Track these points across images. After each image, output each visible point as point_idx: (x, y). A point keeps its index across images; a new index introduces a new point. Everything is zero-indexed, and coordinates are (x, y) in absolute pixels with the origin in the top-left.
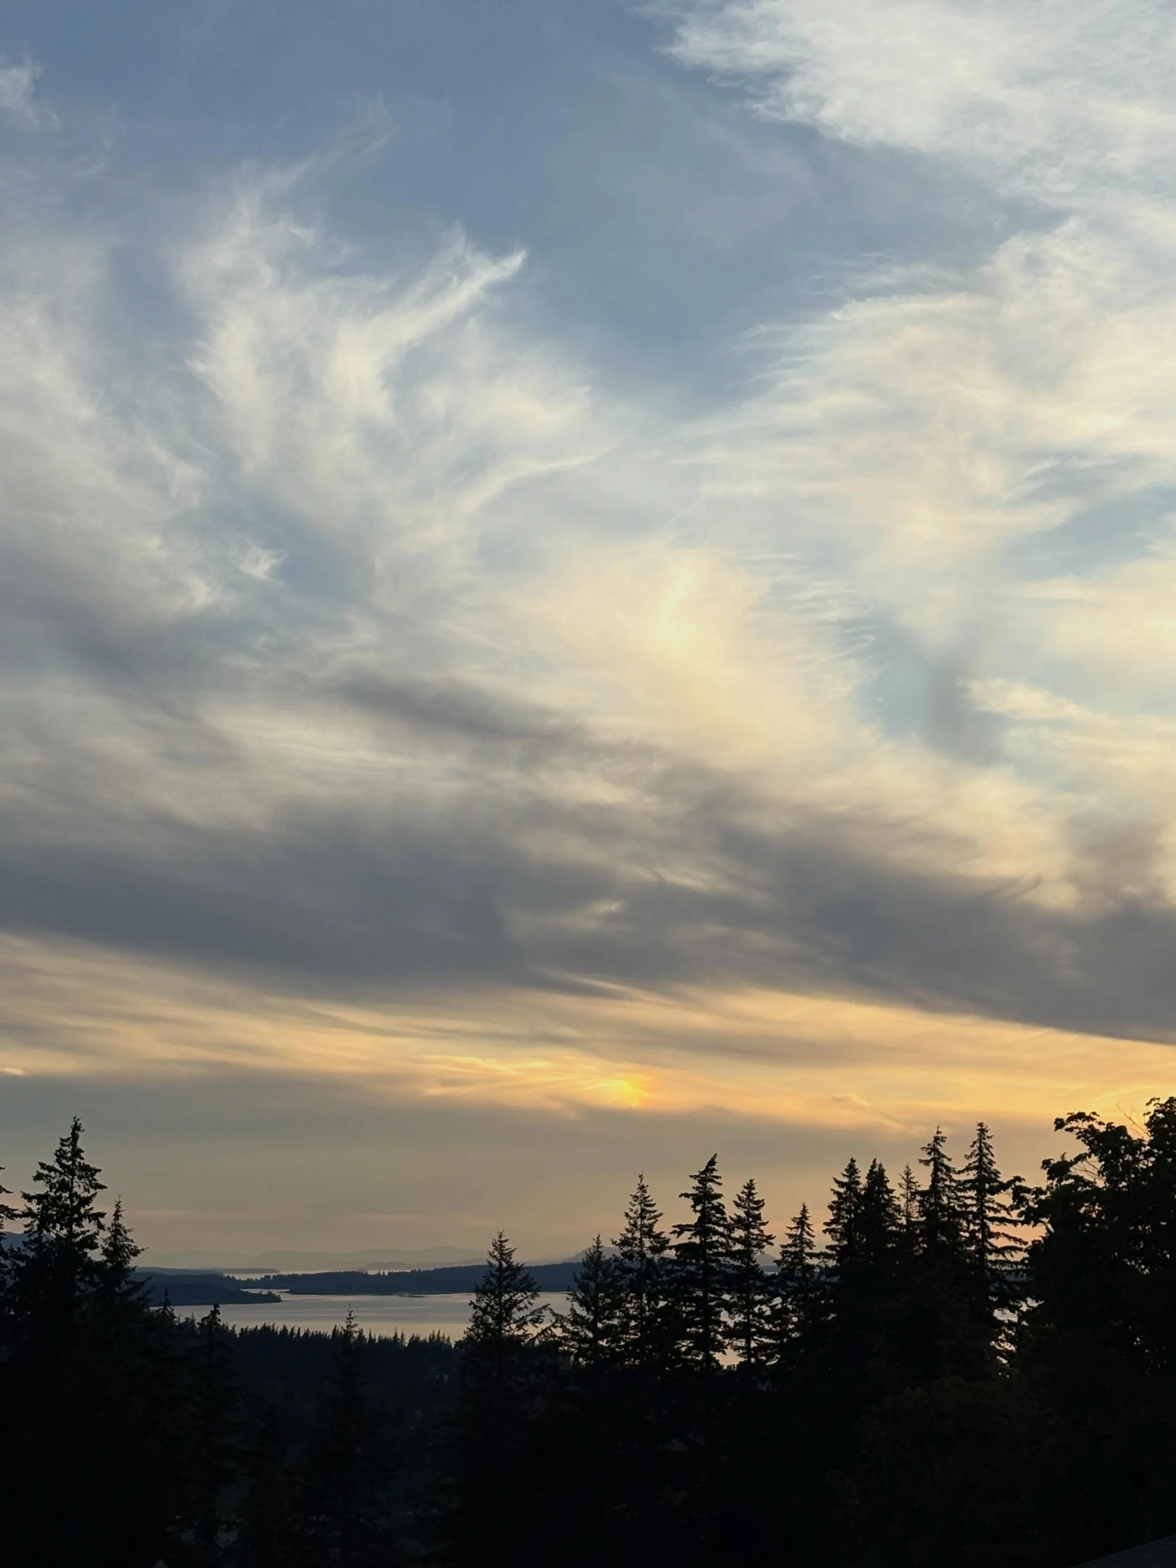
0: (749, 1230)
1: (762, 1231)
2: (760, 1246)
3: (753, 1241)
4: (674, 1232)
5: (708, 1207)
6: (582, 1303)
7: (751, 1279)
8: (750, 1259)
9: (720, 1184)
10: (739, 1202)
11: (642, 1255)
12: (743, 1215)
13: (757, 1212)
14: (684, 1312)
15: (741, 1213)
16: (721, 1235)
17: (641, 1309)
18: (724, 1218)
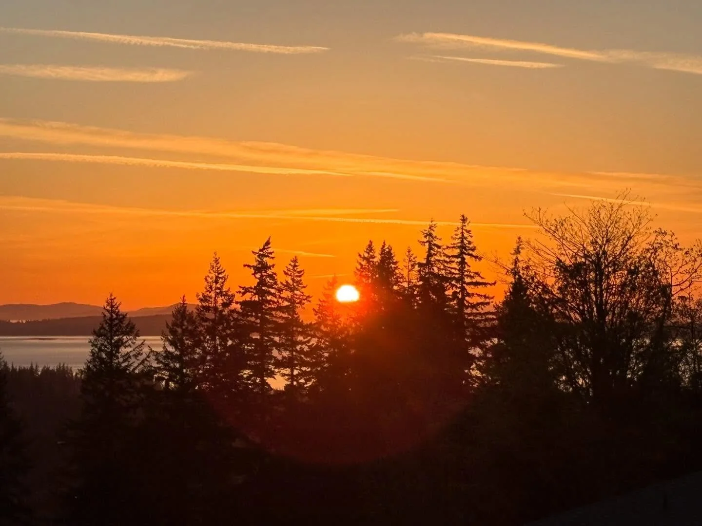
0: (294, 292)
1: (302, 293)
2: (301, 303)
3: (296, 300)
4: (240, 292)
5: (265, 275)
6: (172, 343)
7: (295, 326)
8: (294, 312)
9: (273, 258)
10: (287, 271)
11: (216, 309)
12: (290, 282)
13: (299, 279)
14: (246, 350)
15: (289, 279)
16: (274, 295)
17: (215, 347)
18: (276, 283)
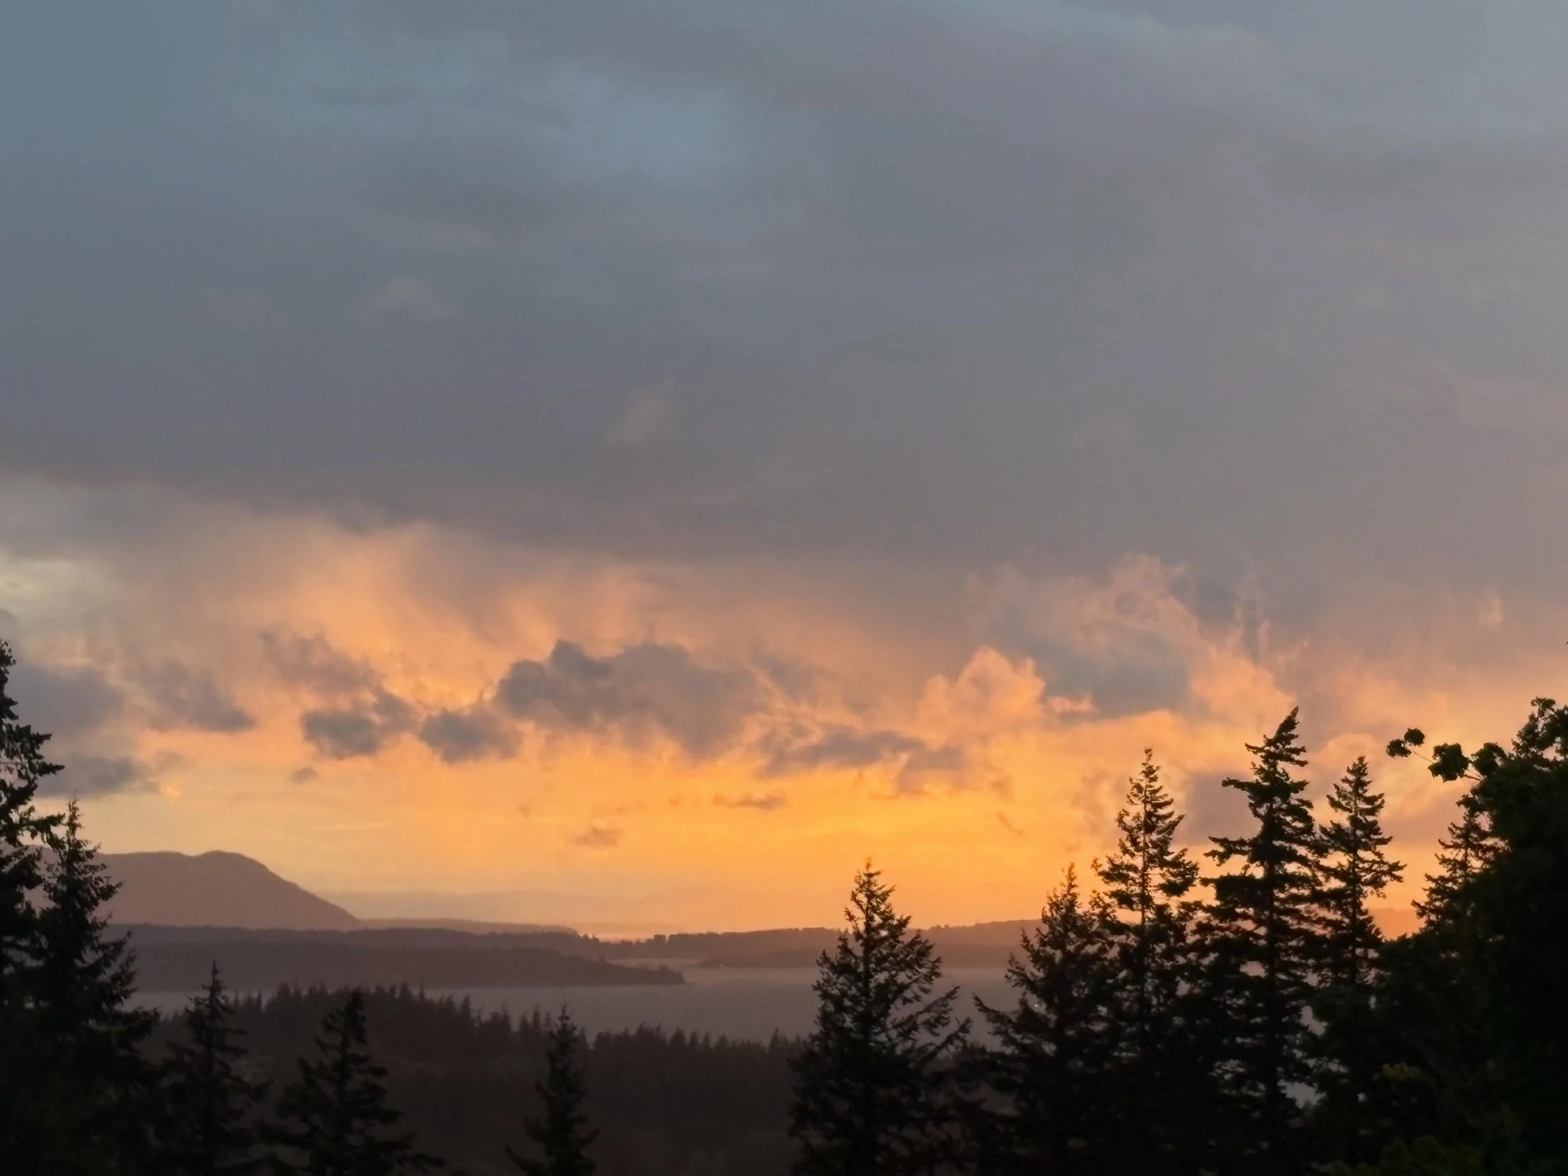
0: (1355, 853)
1: (1379, 855)
2: (1376, 883)
3: (1363, 874)
4: (1213, 854)
5: (1280, 809)
6: (1044, 995)
7: (1359, 945)
8: (1357, 905)
9: (1302, 764)
10: (1336, 798)
11: (1146, 899)
12: (1346, 824)
13: (1370, 818)
15: (1343, 819)
16: (1303, 861)
17: (1143, 1000)
18: (1308, 830)
